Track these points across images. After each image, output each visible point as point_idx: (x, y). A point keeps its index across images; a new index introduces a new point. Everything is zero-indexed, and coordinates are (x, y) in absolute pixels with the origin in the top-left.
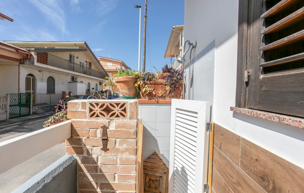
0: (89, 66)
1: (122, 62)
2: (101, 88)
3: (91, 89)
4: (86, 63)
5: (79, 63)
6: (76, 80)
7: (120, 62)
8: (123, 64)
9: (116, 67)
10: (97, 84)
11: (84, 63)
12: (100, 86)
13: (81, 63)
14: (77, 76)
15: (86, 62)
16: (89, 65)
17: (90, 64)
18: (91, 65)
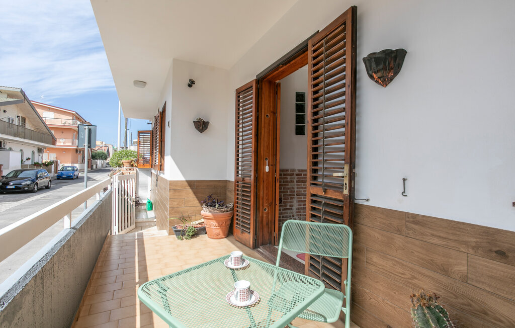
0: (22, 124)
1: (76, 113)
2: (40, 157)
3: (25, 159)
4: (17, 119)
5: (7, 120)
6: (4, 146)
7: (73, 114)
8: (76, 117)
9: (64, 121)
10: (33, 152)
11: (14, 120)
12: (39, 155)
13: (9, 119)
14: (4, 139)
15: (18, 117)
16: (22, 121)
17: (24, 120)
18: (25, 122)
